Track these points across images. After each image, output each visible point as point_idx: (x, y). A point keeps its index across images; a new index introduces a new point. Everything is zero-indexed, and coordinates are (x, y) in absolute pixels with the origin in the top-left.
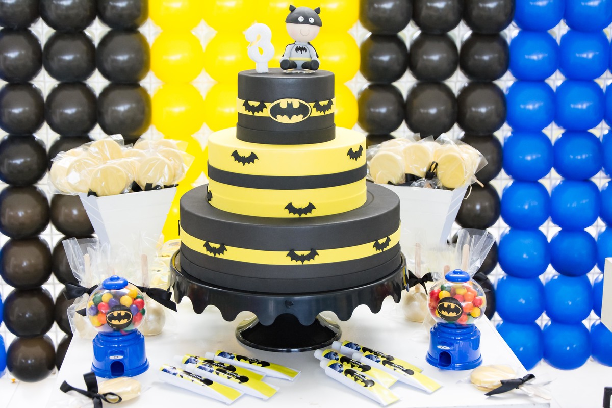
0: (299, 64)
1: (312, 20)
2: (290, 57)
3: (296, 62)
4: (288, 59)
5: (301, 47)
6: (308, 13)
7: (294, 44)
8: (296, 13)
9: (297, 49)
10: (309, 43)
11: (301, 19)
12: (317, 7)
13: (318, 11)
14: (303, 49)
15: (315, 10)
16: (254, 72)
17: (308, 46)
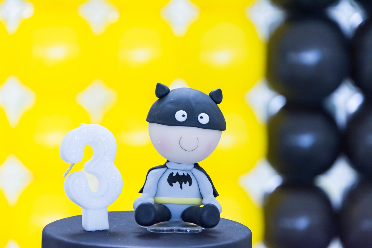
0: (176, 212)
1: (204, 119)
2: (156, 196)
3: (169, 207)
4: (151, 200)
5: (181, 174)
6: (197, 103)
7: (165, 166)
8: (171, 103)
9: (172, 179)
10: (196, 166)
11: (181, 115)
12: (215, 89)
13: (217, 96)
14: (184, 179)
15: (212, 95)
16: (77, 230)
17: (196, 172)
